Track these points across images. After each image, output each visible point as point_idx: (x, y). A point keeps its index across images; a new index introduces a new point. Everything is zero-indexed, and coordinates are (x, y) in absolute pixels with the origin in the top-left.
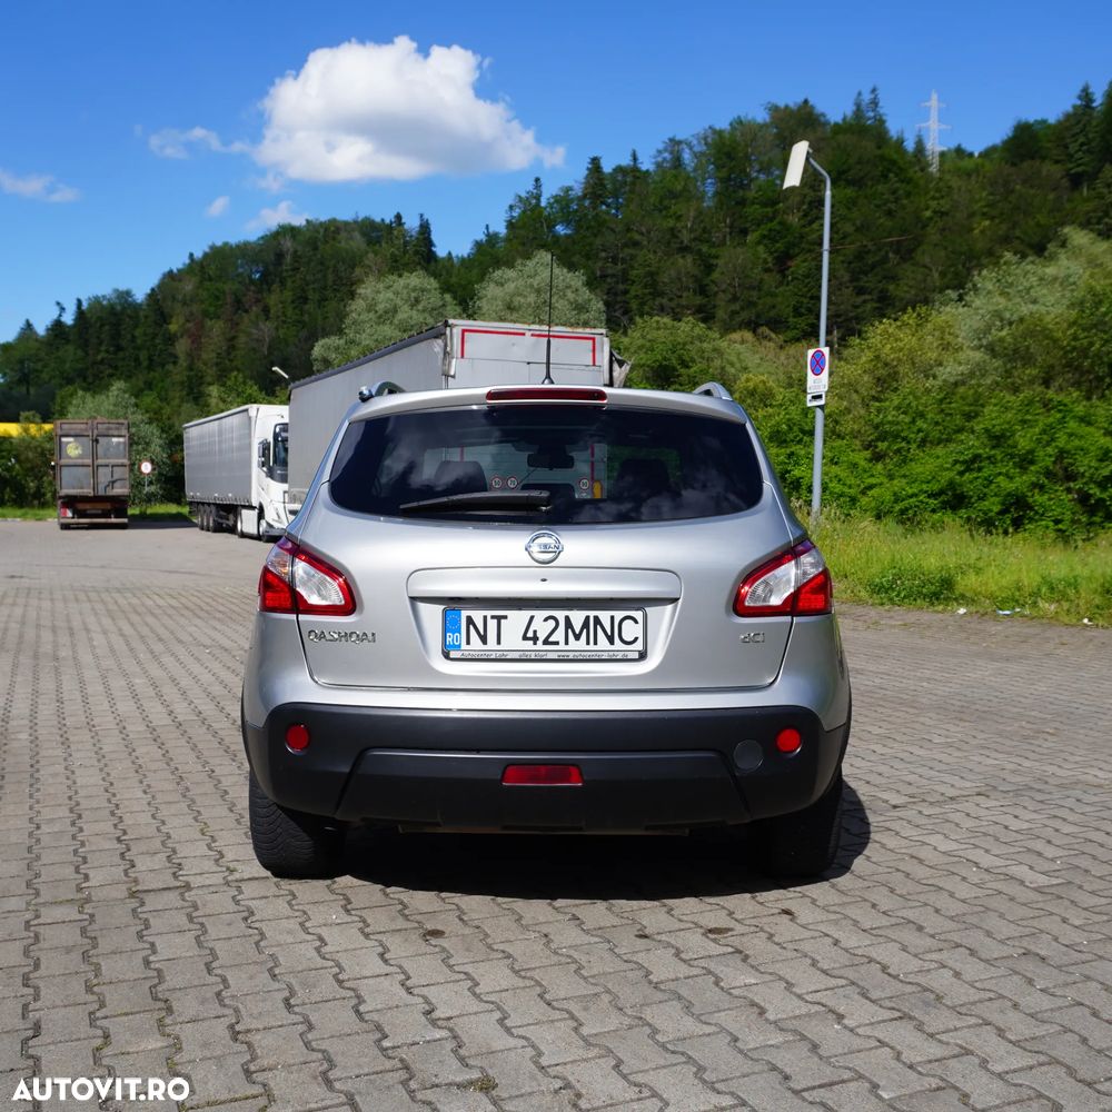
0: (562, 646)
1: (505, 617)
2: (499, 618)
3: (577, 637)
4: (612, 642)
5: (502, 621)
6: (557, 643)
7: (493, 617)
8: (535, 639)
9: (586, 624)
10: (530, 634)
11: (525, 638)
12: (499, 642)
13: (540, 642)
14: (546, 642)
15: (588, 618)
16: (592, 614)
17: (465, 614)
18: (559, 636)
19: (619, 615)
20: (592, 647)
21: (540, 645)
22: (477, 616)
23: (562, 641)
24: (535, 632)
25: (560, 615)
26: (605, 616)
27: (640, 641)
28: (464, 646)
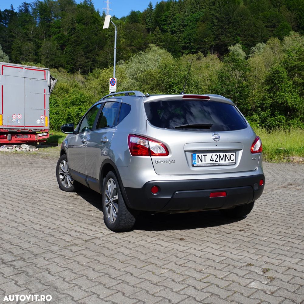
0: (219, 162)
1: (206, 155)
2: (205, 155)
3: (222, 160)
4: (229, 161)
5: (206, 156)
6: (218, 161)
7: (204, 155)
8: (213, 160)
9: (224, 157)
10: (212, 159)
11: (211, 160)
12: (205, 162)
13: (214, 161)
14: (215, 161)
15: (224, 155)
16: (225, 154)
17: (197, 155)
18: (218, 160)
19: (230, 154)
20: (225, 162)
21: (214, 162)
22: (200, 155)
23: (219, 161)
24: (213, 159)
25: (218, 154)
26: (227, 154)
27: (235, 160)
28: (197, 163)
